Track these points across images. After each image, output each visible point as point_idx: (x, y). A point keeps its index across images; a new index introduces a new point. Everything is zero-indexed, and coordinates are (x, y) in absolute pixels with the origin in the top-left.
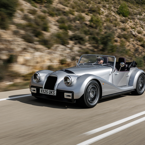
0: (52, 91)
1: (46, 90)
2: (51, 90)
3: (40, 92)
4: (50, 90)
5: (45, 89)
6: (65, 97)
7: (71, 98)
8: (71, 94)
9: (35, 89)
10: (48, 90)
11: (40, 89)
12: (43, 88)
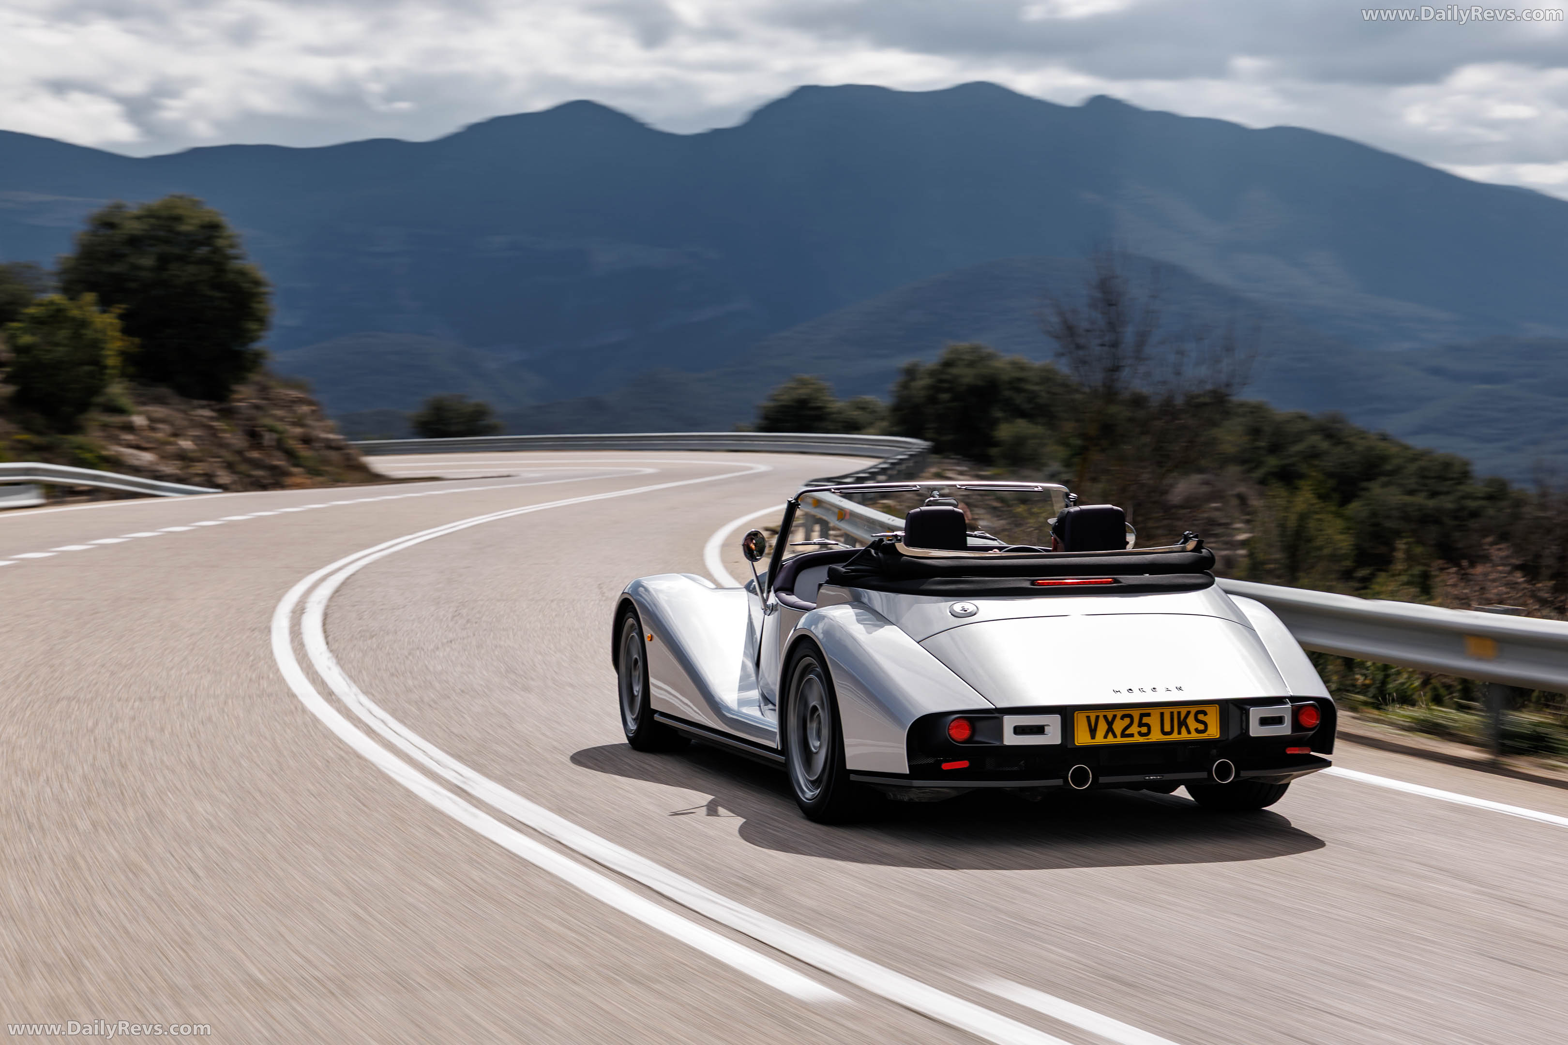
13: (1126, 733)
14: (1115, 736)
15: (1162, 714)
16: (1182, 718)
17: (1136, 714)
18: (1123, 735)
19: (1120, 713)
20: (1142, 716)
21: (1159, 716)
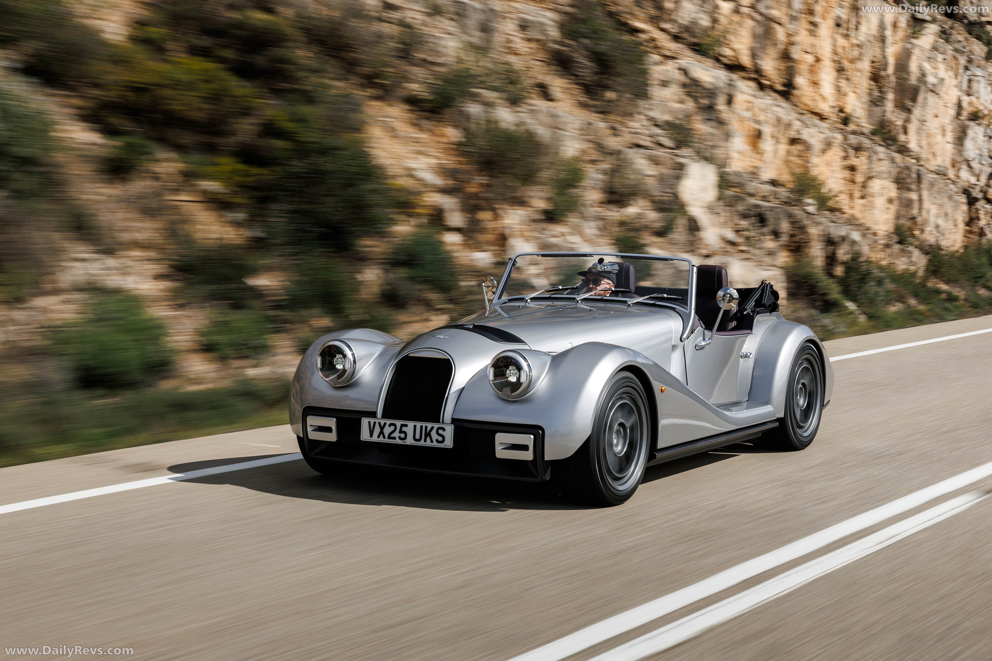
0: (429, 425)
1: (398, 423)
2: (424, 424)
3: (365, 436)
4: (419, 424)
5: (389, 422)
6: (501, 453)
7: (528, 456)
8: (528, 439)
9: (331, 422)
10: (411, 424)
11: (365, 422)
12: (379, 414)
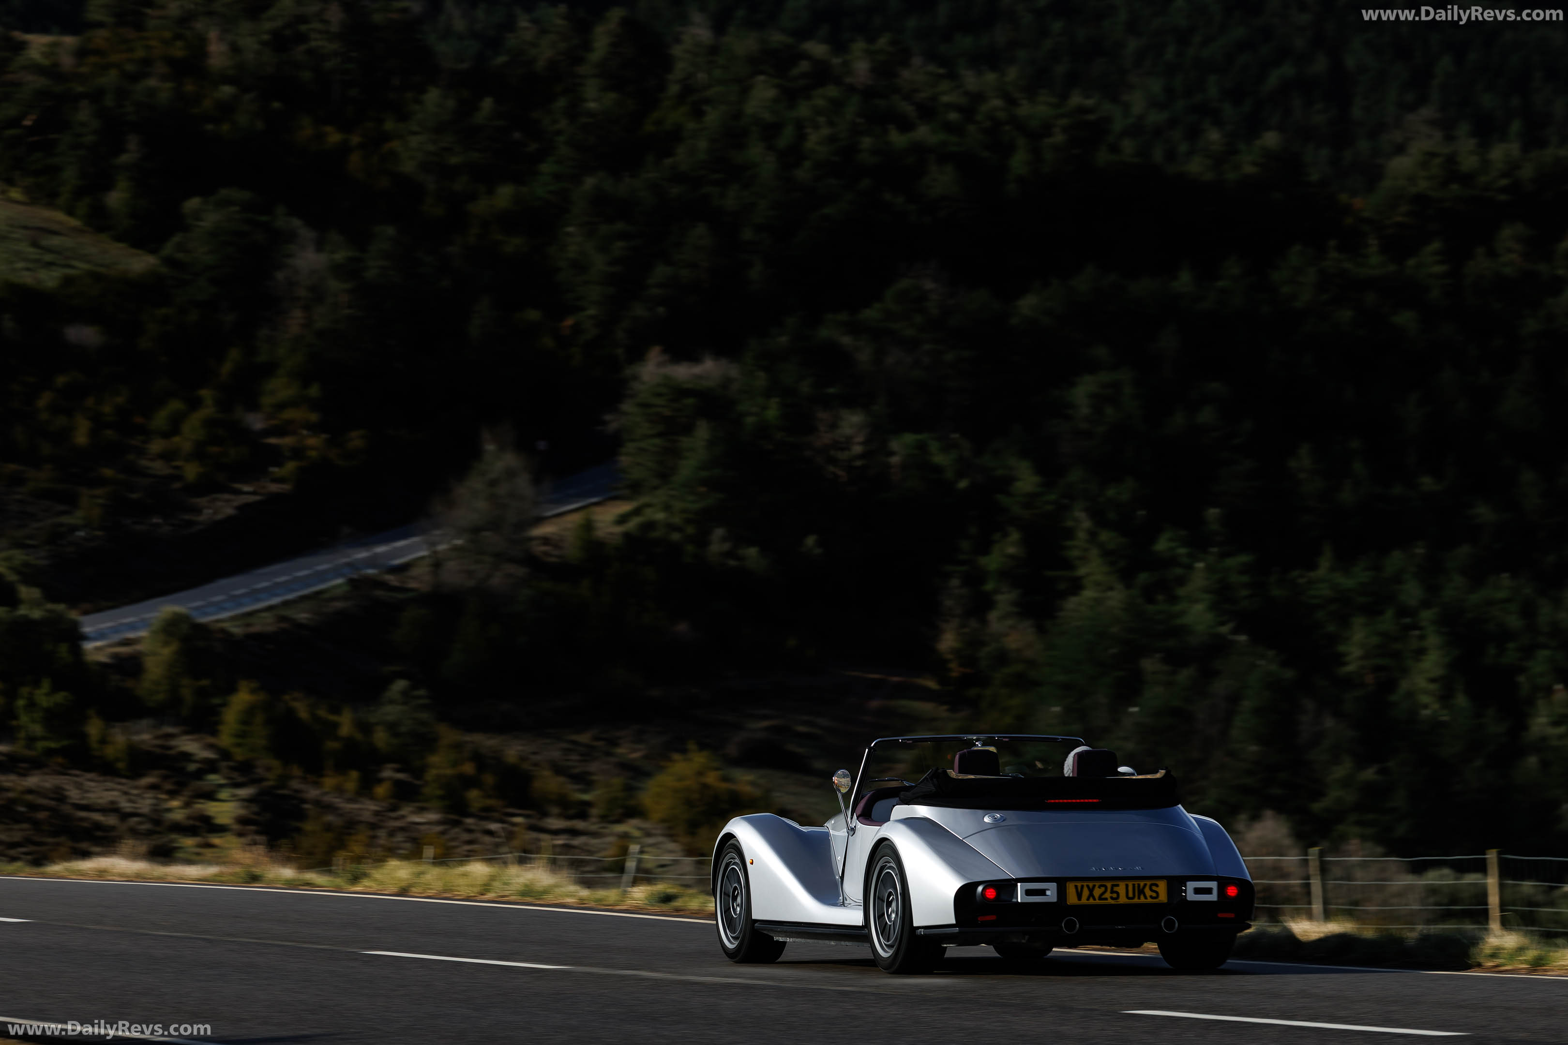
13: (1103, 897)
14: (1094, 899)
15: (1127, 886)
16: (1141, 887)
17: (1109, 885)
18: (1100, 898)
19: (1097, 884)
20: (1113, 886)
21: (1124, 887)
